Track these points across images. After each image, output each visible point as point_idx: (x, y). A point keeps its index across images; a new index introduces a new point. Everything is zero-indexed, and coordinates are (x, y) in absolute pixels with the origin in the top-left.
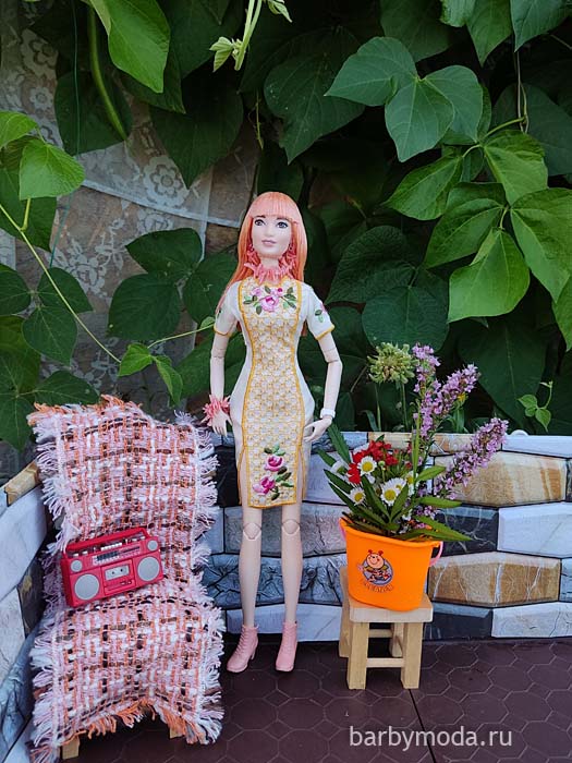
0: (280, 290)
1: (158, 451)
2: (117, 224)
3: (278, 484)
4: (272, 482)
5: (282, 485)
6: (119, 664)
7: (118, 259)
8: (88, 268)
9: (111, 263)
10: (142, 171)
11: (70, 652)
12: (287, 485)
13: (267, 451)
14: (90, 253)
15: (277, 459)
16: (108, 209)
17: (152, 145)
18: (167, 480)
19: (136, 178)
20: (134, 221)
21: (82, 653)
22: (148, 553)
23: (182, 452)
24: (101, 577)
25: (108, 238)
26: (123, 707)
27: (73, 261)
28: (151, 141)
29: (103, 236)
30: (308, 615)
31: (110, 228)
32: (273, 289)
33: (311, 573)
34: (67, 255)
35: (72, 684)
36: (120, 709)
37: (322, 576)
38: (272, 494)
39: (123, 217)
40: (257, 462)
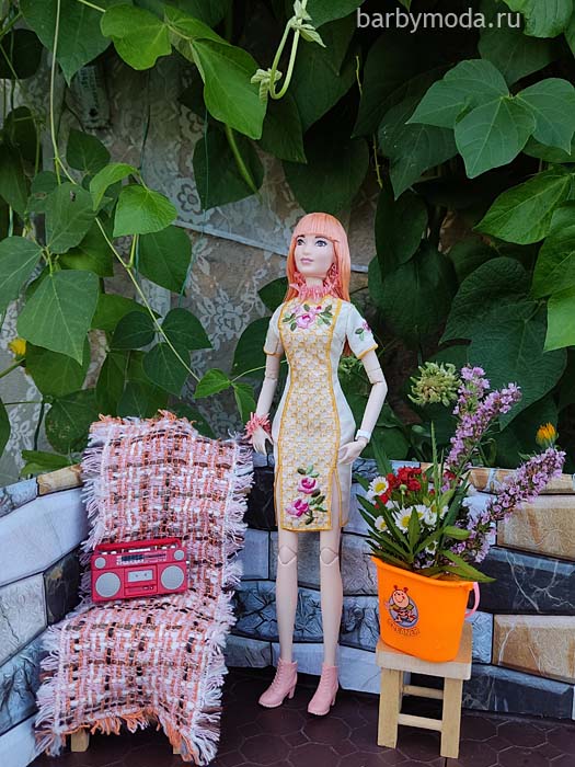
0: (319, 308)
1: (195, 464)
2: (260, 273)
3: (312, 508)
4: (306, 505)
5: (317, 509)
6: (121, 663)
7: (260, 307)
8: (234, 316)
9: (254, 310)
10: (283, 222)
11: (77, 642)
12: (321, 510)
13: (301, 472)
14: (235, 301)
15: (311, 480)
16: (252, 261)
17: (293, 198)
18: (202, 493)
19: (277, 230)
20: (277, 270)
21: (87, 646)
22: (175, 562)
23: (218, 466)
24: (124, 578)
25: (252, 287)
26: (128, 711)
27: (220, 309)
28: (291, 194)
29: (247, 285)
30: (355, 661)
31: (254, 278)
32: (313, 307)
33: (358, 613)
34: (215, 303)
35: (76, 674)
36: (125, 711)
37: (370, 618)
38: (306, 517)
39: (265, 268)
40: (290, 483)
